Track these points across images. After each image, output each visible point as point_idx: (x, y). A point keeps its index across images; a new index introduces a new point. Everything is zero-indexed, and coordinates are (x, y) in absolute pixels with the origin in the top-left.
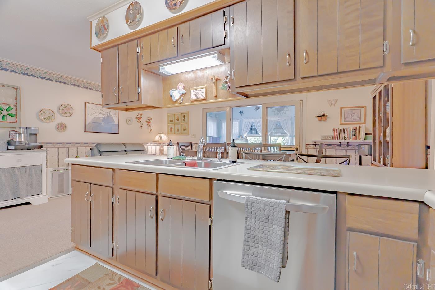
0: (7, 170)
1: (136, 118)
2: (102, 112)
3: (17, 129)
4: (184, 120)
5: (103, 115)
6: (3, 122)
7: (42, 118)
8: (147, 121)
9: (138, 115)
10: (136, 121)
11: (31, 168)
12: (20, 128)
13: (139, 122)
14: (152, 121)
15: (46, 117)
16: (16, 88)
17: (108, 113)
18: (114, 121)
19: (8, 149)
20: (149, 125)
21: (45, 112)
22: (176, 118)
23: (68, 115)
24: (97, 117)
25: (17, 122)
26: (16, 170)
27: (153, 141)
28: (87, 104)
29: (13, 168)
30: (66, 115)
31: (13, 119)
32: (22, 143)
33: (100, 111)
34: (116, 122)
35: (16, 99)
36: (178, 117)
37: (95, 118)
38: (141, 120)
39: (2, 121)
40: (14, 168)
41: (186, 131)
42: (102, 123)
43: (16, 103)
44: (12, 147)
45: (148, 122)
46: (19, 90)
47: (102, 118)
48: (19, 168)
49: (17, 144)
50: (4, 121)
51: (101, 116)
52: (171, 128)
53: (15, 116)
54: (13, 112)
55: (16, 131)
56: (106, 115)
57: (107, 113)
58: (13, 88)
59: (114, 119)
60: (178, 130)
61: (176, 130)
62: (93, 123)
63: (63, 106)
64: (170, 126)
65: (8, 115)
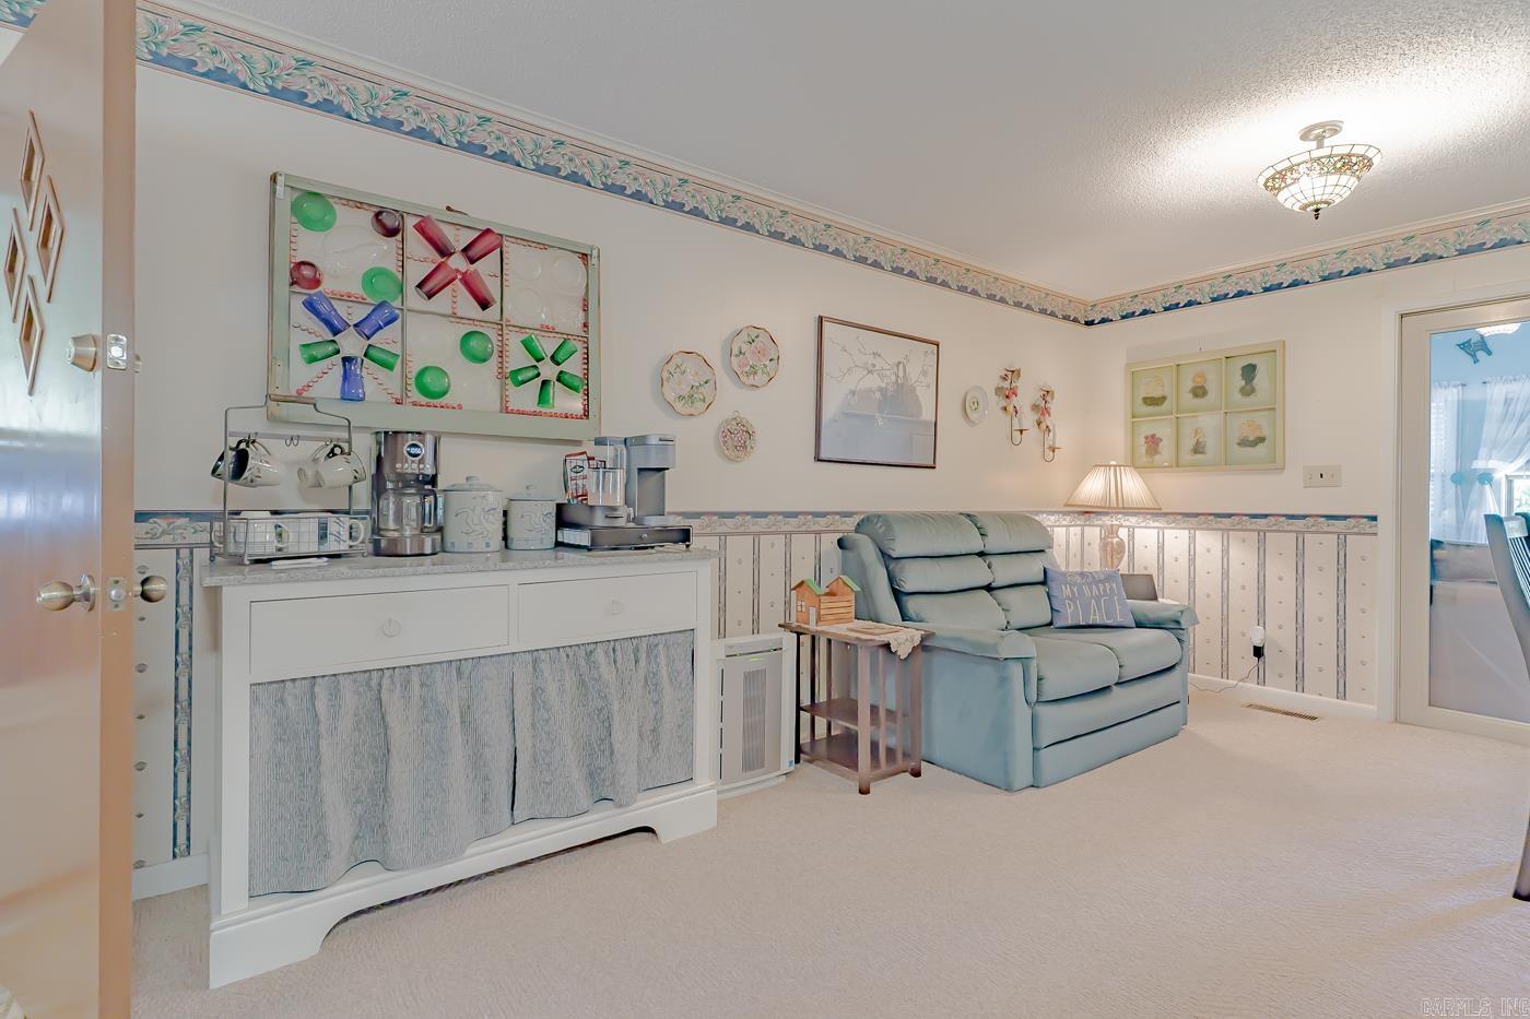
0: (568, 656)
1: (999, 390)
2: (879, 363)
3: (592, 449)
4: (1248, 391)
5: (882, 377)
6: (539, 414)
7: (671, 396)
8: (1035, 407)
9: (1004, 378)
10: (995, 402)
11: (656, 646)
12: (600, 442)
13: (1011, 409)
14: (1053, 406)
15: (685, 390)
16: (584, 256)
17: (901, 366)
18: (920, 406)
19: (558, 544)
20: (1043, 426)
21: (683, 368)
22: (1188, 384)
23: (760, 379)
24: (861, 386)
25: (586, 414)
26: (600, 655)
27: (1066, 505)
28: (826, 325)
29: (589, 648)
30: (751, 380)
31: (575, 404)
32: (616, 514)
33: (871, 360)
34: (927, 415)
35: (585, 309)
36: (1201, 375)
37: (853, 393)
38: (1015, 401)
39: (538, 409)
40: (593, 646)
41: (1261, 448)
42: (877, 415)
43: (585, 325)
44: (582, 537)
45: (1042, 410)
46: (594, 261)
47: (878, 395)
48: (612, 646)
49: (599, 520)
50: (543, 410)
51: (873, 382)
52: (1153, 436)
53: (581, 385)
54: (573, 366)
55: (589, 459)
56: (894, 378)
57: (895, 370)
58: (575, 257)
59: (921, 398)
60: (1198, 449)
61: (1189, 443)
62: (846, 414)
63: (744, 337)
64: (1146, 429)
65: (559, 380)
